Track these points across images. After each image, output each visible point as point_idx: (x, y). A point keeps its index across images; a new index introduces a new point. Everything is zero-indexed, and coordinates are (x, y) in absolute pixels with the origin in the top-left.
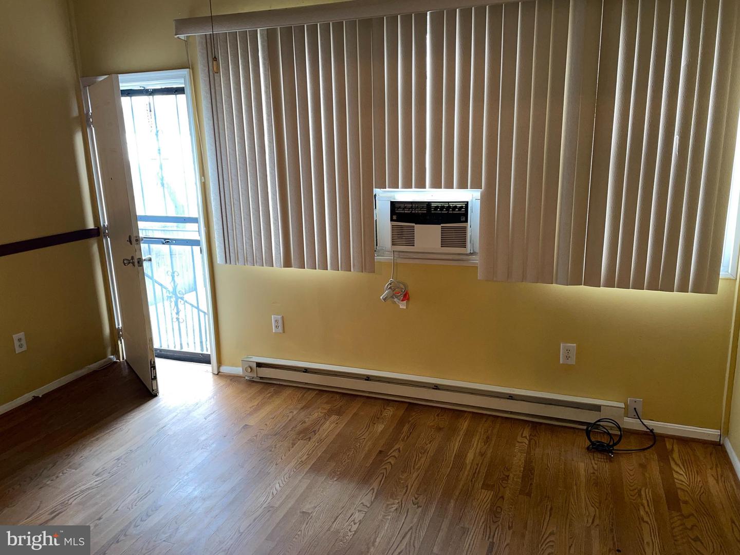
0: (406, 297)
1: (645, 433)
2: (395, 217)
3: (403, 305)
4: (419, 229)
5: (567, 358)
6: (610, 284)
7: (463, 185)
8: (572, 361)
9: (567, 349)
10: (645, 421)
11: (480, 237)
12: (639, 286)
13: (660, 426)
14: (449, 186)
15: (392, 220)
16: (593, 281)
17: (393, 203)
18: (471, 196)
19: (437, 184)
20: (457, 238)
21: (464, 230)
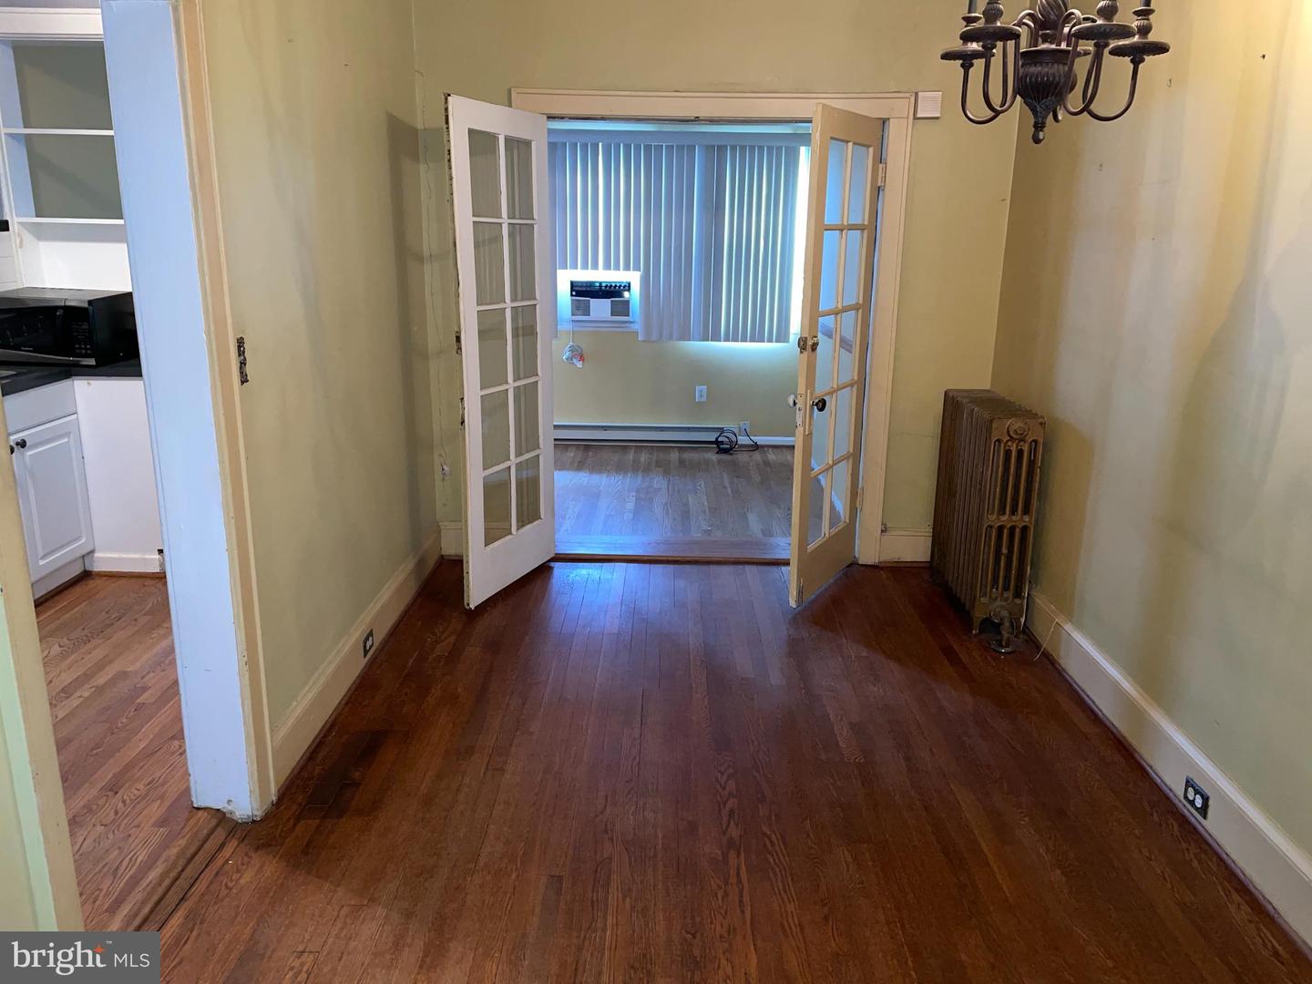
0: (582, 358)
1: (752, 446)
2: (574, 293)
3: (579, 365)
4: (594, 302)
5: (701, 396)
6: (727, 339)
7: (627, 268)
8: (704, 399)
9: (701, 391)
10: (752, 438)
11: (640, 308)
12: (744, 340)
13: (761, 440)
15: (572, 295)
16: (716, 338)
17: (572, 283)
18: (634, 278)
19: (607, 267)
20: (622, 309)
21: (627, 302)
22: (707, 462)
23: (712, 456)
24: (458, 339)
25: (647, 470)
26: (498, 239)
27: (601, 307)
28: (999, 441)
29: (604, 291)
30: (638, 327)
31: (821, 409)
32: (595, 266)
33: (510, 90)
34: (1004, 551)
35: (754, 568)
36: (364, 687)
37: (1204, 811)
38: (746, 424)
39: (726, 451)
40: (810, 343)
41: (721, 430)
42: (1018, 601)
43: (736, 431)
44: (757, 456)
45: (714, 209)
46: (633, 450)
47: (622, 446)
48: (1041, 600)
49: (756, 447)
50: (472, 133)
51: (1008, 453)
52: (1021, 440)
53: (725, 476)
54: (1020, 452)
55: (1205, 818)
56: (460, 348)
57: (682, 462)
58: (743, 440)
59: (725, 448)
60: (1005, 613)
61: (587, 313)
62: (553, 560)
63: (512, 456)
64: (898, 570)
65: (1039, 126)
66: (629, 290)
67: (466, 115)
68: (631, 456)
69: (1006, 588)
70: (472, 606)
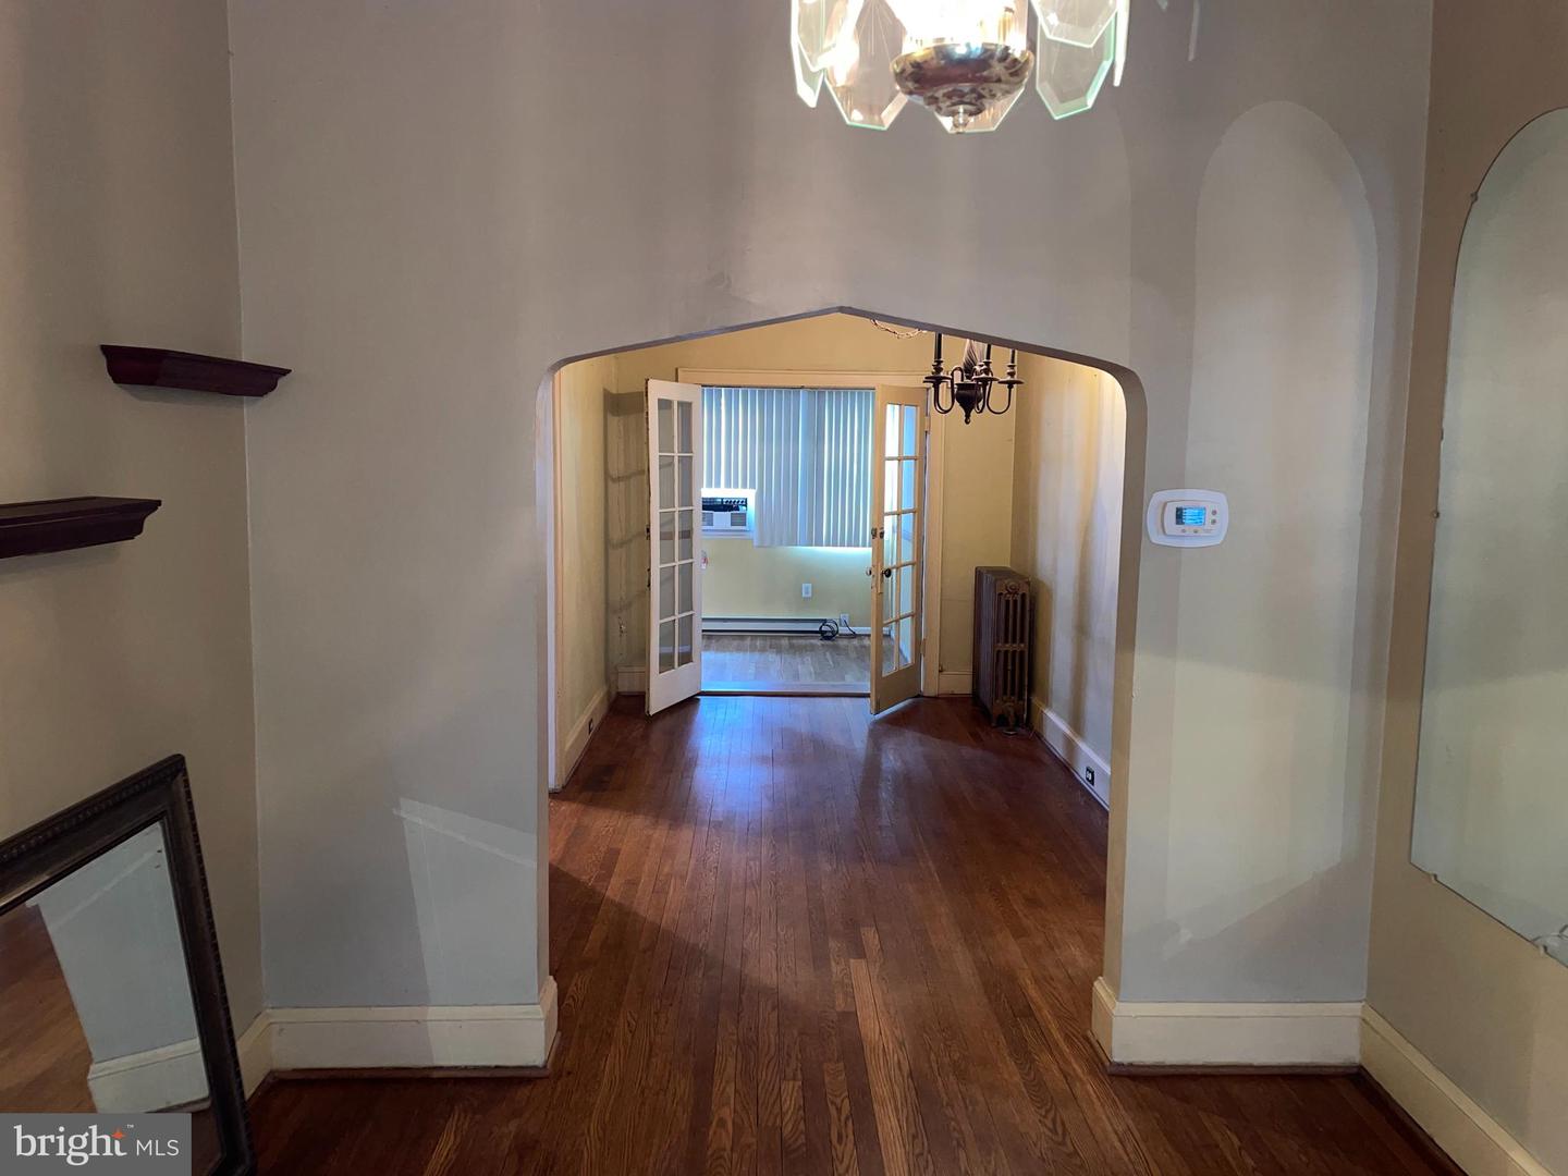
1: (851, 634)
2: (704, 508)
4: (718, 515)
5: (807, 592)
6: (828, 545)
7: (744, 486)
8: (810, 595)
9: (807, 587)
10: (851, 628)
11: (756, 520)
12: (842, 545)
13: (858, 630)
14: (736, 486)
16: (819, 543)
17: (704, 499)
18: (750, 495)
19: (728, 485)
20: (741, 520)
21: (744, 515)
22: (813, 646)
23: (817, 642)
24: (648, 530)
25: (763, 650)
26: (671, 464)
27: (722, 519)
28: (1001, 594)
29: (725, 506)
30: (754, 535)
31: (888, 576)
32: (718, 485)
33: (677, 370)
34: (1010, 668)
35: (848, 700)
36: (590, 750)
37: (1092, 782)
38: (846, 617)
39: (828, 638)
40: (879, 532)
41: (824, 621)
42: (1021, 703)
43: (837, 622)
44: (855, 642)
45: (816, 438)
46: (749, 639)
47: (741, 635)
48: (1035, 700)
49: (854, 636)
50: (661, 401)
51: (1008, 602)
52: (1016, 593)
53: (828, 654)
54: (1015, 602)
55: (1093, 784)
56: (649, 536)
57: (792, 646)
58: (843, 630)
59: (828, 636)
60: (1012, 711)
61: (710, 523)
62: (699, 694)
63: (676, 613)
64: (951, 700)
65: (968, 416)
66: (746, 506)
67: (658, 390)
68: (748, 642)
69: (1013, 694)
70: (651, 713)
